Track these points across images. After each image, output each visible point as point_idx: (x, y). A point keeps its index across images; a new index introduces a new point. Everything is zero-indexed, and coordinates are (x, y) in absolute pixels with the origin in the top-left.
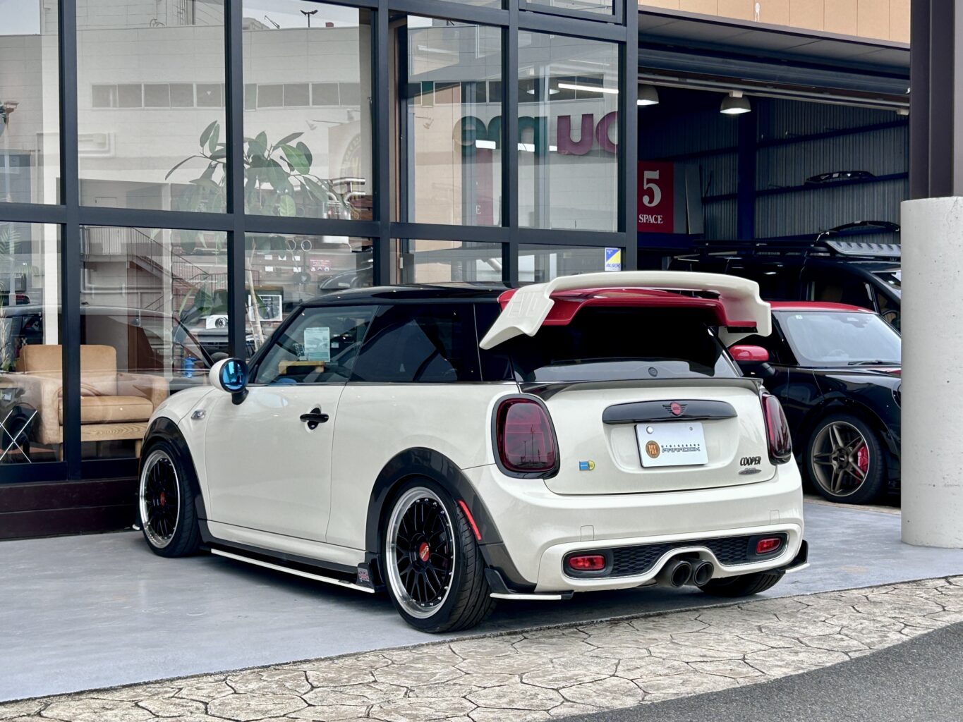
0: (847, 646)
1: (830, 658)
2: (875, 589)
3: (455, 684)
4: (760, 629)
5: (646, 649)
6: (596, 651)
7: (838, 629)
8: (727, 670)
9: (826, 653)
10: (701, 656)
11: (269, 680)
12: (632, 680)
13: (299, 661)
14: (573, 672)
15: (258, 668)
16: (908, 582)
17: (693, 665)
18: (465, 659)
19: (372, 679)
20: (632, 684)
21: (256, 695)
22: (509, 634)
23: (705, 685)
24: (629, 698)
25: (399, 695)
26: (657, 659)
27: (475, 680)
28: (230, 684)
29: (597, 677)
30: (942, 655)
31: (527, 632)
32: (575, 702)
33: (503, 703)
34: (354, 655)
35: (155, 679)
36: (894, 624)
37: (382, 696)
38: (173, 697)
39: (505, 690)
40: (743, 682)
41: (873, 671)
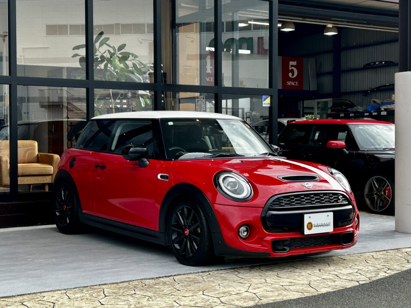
0: (359, 279)
1: (350, 284)
2: (378, 252)
3: (172, 295)
4: (320, 270)
5: (265, 279)
6: (240, 280)
7: (356, 270)
8: (300, 289)
9: (348, 282)
10: (290, 283)
11: (86, 293)
12: (255, 294)
13: (102, 284)
14: (228, 290)
15: (82, 287)
16: (394, 249)
17: (285, 287)
18: (179, 284)
19: (134, 292)
20: (254, 295)
21: (78, 300)
22: (202, 272)
23: (288, 296)
24: (252, 302)
25: (145, 300)
26: (268, 284)
27: (181, 293)
28: (67, 295)
29: (238, 292)
30: (403, 283)
31: (211, 271)
32: (225, 303)
33: (192, 304)
34: (128, 281)
35: (33, 292)
36: (383, 268)
37: (136, 300)
38: (40, 300)
39: (194, 298)
40: (306, 295)
41: (369, 290)
